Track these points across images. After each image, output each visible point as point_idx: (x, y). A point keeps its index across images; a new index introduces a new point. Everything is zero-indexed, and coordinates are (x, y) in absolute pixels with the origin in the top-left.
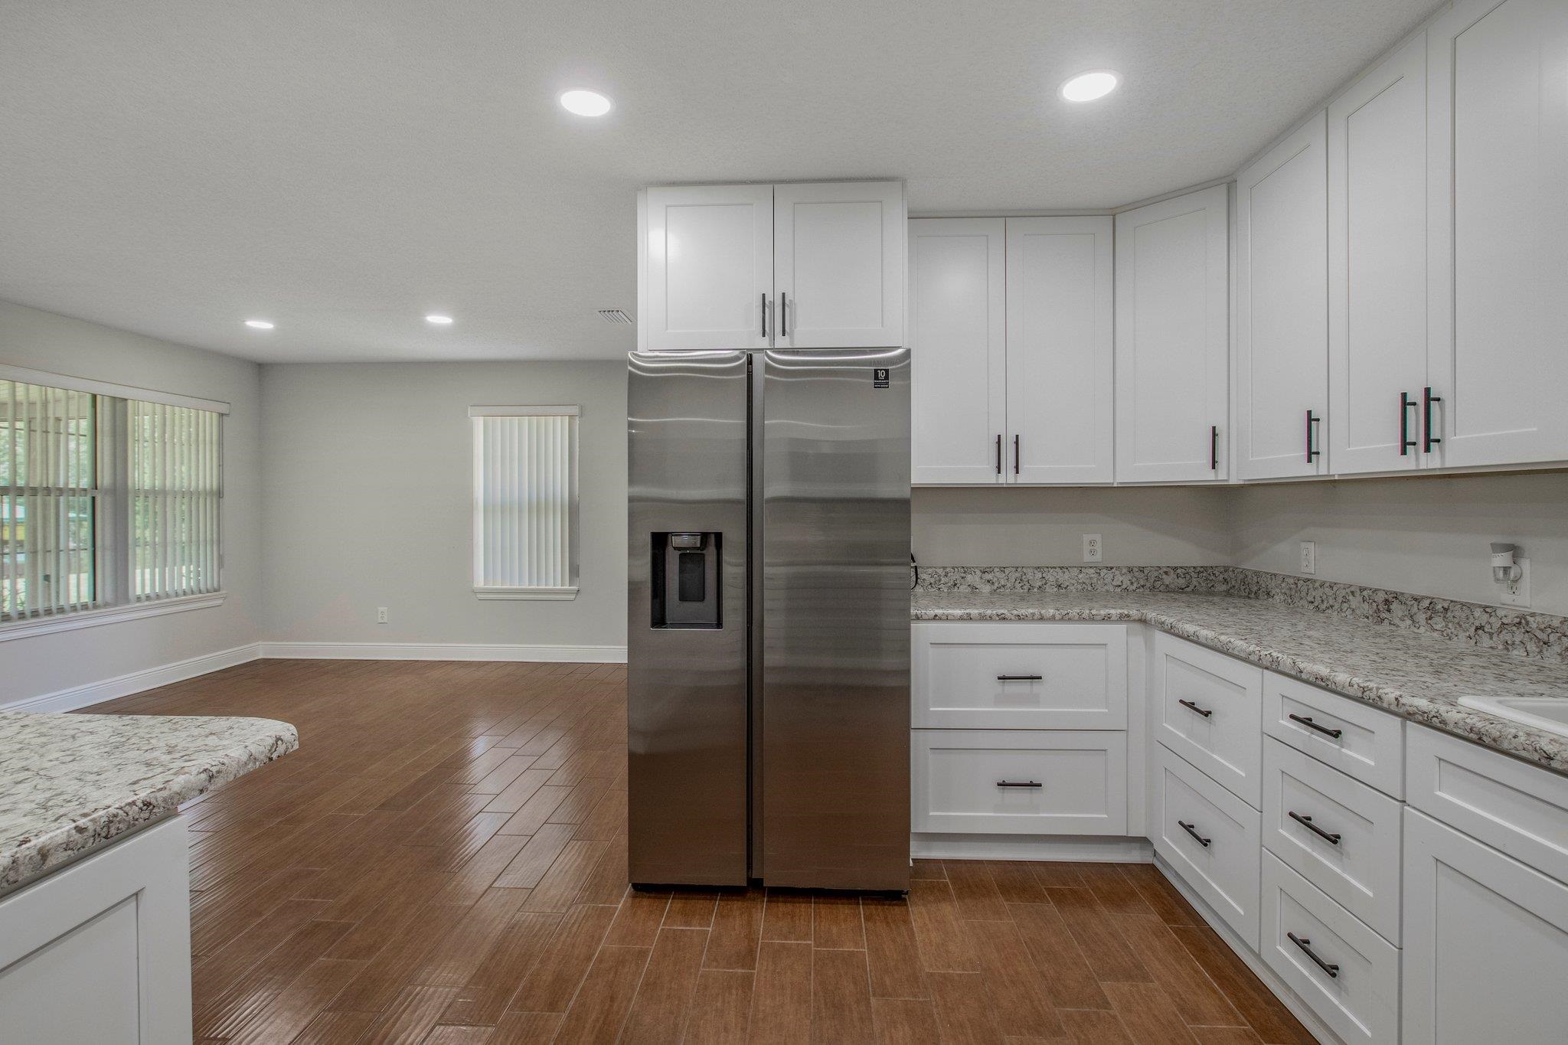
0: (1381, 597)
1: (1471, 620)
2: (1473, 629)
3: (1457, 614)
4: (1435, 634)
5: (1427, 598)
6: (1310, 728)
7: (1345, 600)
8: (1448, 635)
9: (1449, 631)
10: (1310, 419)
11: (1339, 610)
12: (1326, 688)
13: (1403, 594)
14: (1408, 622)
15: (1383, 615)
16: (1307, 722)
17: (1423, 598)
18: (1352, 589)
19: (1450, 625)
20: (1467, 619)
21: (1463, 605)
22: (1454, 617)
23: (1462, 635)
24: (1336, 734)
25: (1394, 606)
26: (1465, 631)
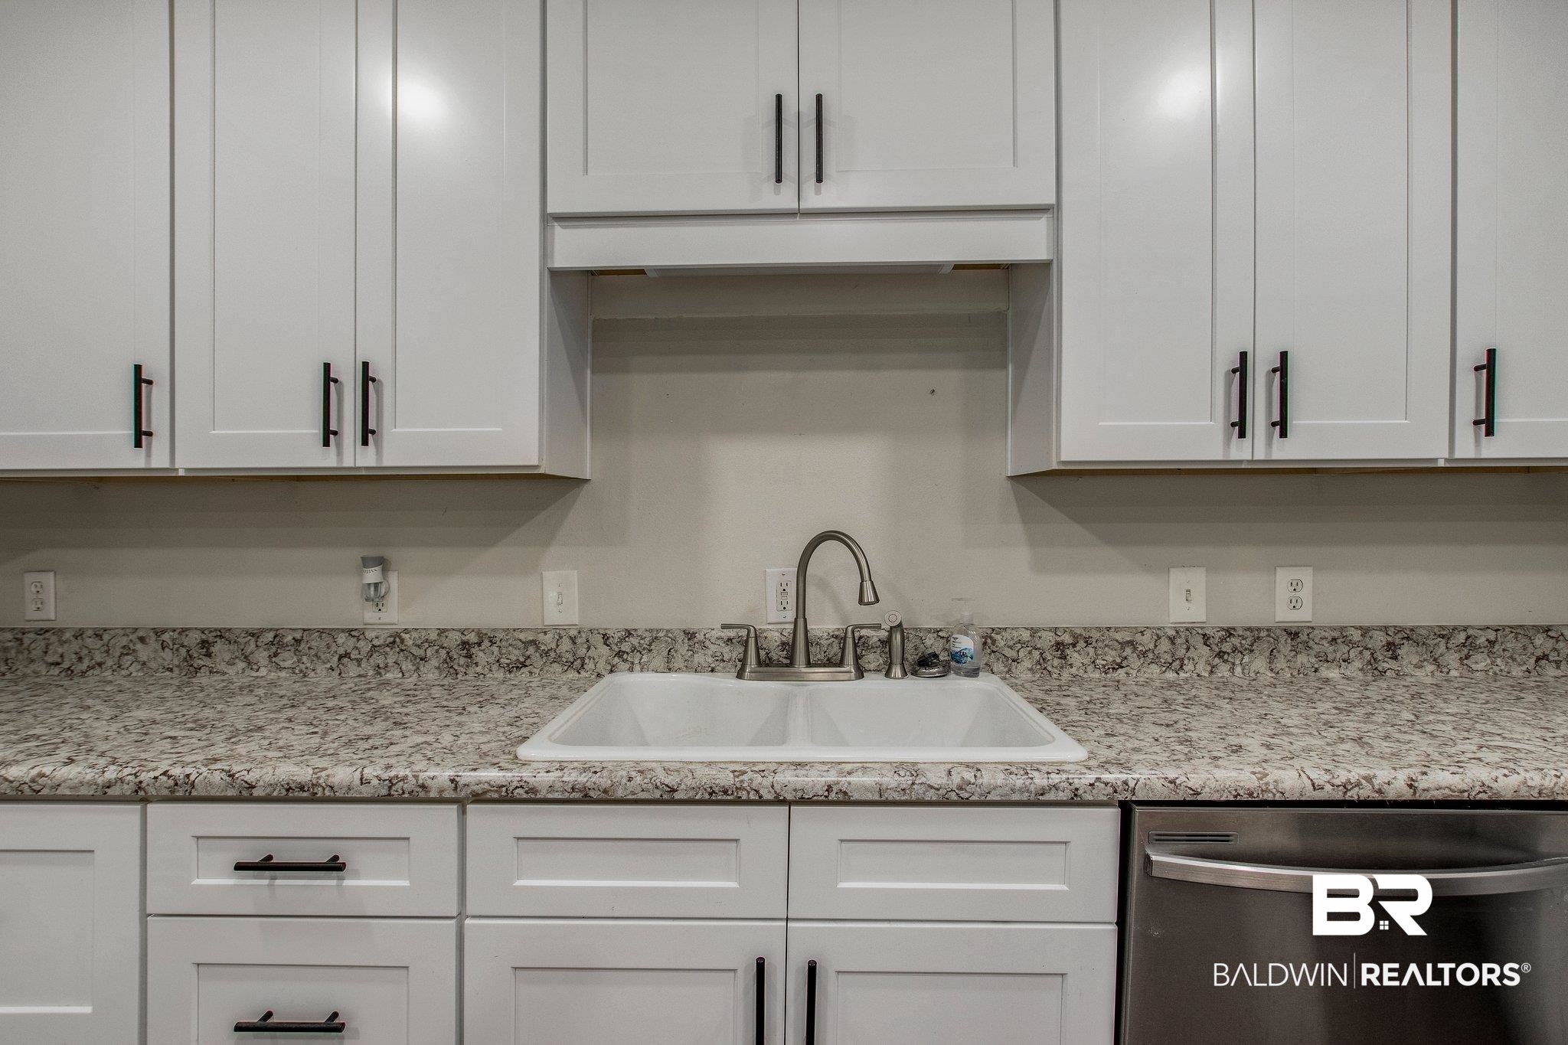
0: (194, 638)
1: (334, 648)
2: (336, 659)
3: (314, 644)
4: (283, 674)
5: (271, 630)
6: (267, 873)
7: (127, 651)
8: (301, 671)
9: (303, 667)
10: (140, 380)
11: (115, 667)
12: (313, 799)
13: (230, 630)
14: (241, 665)
15: (198, 663)
16: (266, 865)
17: (263, 631)
18: (141, 634)
19: (305, 659)
20: (328, 648)
21: (321, 632)
22: (309, 648)
23: (321, 669)
24: (334, 866)
25: (218, 648)
26: (325, 663)
